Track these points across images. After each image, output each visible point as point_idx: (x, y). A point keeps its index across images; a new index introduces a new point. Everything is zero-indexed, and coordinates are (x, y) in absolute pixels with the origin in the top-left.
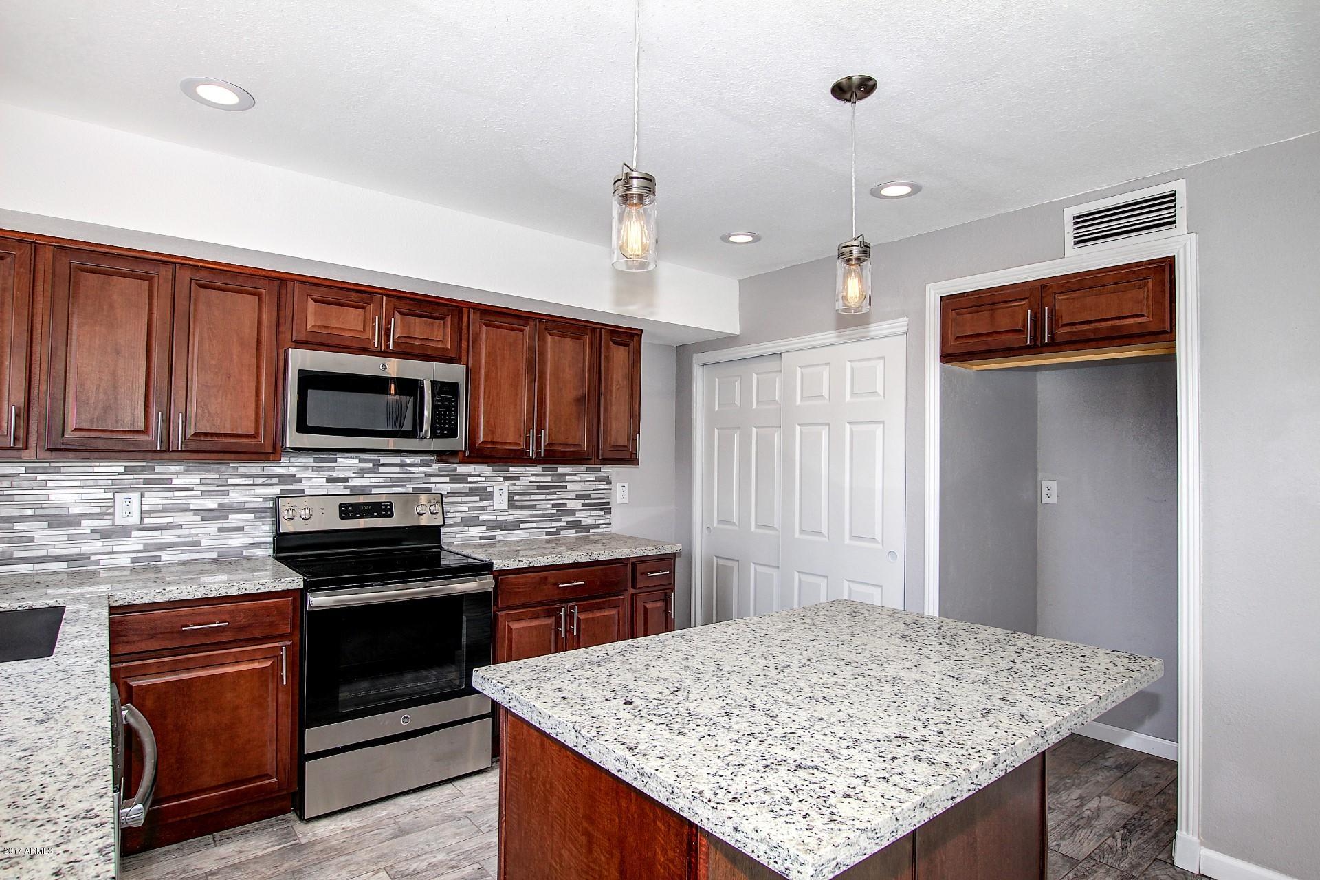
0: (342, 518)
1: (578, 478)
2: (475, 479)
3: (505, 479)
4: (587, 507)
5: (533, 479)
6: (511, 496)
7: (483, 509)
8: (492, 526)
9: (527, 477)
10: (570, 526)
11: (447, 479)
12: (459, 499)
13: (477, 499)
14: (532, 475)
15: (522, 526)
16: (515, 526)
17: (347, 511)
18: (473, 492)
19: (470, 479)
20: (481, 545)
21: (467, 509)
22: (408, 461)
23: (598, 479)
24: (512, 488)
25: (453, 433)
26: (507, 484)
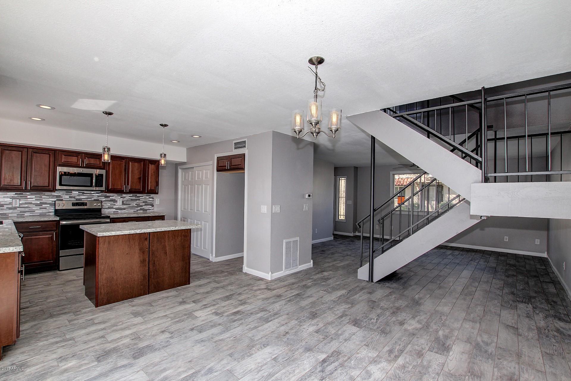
0: (73, 206)
1: (144, 197)
2: (112, 197)
3: (121, 197)
4: (146, 205)
5: (130, 197)
6: (123, 202)
7: (115, 205)
8: (117, 209)
9: (127, 197)
10: (141, 209)
11: (104, 197)
12: (107, 202)
13: (113, 202)
14: (129, 197)
15: (126, 209)
16: (124, 209)
17: (74, 204)
18: (111, 201)
19: (110, 197)
20: (114, 214)
21: (110, 205)
22: (92, 193)
23: (150, 198)
24: (123, 200)
25: (102, 186)
26: (121, 198)
